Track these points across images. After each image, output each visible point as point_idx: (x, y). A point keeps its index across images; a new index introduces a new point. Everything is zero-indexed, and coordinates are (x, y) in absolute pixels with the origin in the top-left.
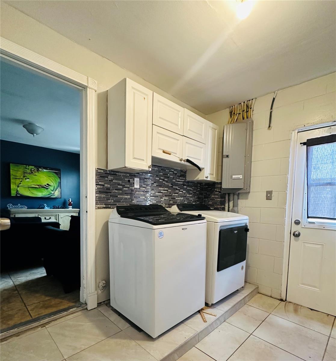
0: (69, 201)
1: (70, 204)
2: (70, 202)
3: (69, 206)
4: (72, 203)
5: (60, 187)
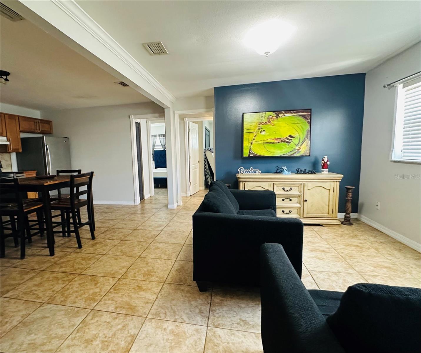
0: (323, 160)
1: (325, 166)
2: (326, 161)
3: (323, 170)
4: (329, 163)
5: (309, 139)
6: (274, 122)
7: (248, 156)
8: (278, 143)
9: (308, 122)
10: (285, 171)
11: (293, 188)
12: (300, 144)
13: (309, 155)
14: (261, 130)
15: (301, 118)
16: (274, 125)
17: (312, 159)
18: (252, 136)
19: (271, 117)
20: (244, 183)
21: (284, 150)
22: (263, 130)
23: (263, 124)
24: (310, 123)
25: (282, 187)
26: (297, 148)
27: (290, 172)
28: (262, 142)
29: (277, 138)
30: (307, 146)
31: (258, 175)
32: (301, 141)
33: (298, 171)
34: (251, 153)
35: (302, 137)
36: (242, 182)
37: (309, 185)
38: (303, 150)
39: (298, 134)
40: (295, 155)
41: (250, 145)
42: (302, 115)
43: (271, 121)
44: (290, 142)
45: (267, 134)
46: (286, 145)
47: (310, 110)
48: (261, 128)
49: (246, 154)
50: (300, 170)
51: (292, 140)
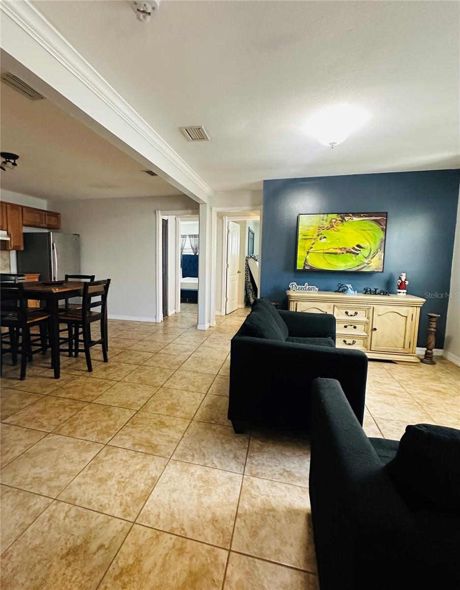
0: (400, 279)
1: (402, 286)
2: (403, 280)
3: (399, 291)
4: (407, 283)
5: (383, 250)
6: (337, 228)
7: (302, 268)
8: (343, 253)
9: (382, 229)
10: (350, 289)
11: (359, 312)
12: (371, 256)
13: (381, 271)
14: (320, 236)
15: (373, 224)
16: (338, 231)
17: (385, 276)
18: (308, 244)
19: (334, 220)
20: (297, 302)
21: (349, 264)
22: (323, 236)
23: (323, 229)
24: (385, 231)
25: (345, 311)
26: (366, 261)
27: (356, 292)
28: (322, 251)
29: (341, 247)
30: (380, 259)
31: (314, 293)
32: (372, 253)
33: (367, 291)
34: (307, 265)
35: (374, 248)
36: (294, 301)
37: (380, 309)
38: (375, 264)
39: (368, 244)
40: (363, 270)
41: (306, 255)
42: (375, 220)
43: (335, 226)
44: (358, 254)
45: (329, 241)
46: (352, 256)
47: (386, 214)
48: (321, 234)
49: (300, 265)
50: (369, 290)
51: (360, 251)
